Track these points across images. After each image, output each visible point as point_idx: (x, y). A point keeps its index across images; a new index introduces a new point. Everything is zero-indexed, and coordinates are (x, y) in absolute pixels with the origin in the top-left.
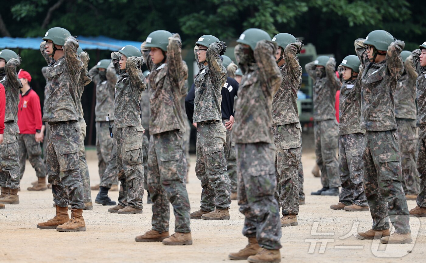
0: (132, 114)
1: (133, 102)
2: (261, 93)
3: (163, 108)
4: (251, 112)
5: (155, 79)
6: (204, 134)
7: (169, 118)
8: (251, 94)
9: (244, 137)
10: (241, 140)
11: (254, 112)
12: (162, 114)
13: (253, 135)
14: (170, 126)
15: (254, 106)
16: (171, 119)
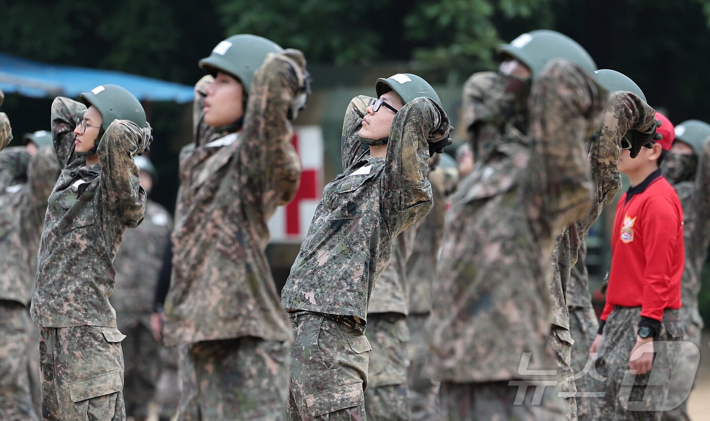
0: (91, 290)
1: (98, 254)
2: (524, 227)
3: (209, 267)
4: (487, 285)
5: (195, 175)
6: (303, 354)
7: (228, 298)
8: (487, 226)
9: (462, 362)
10: (451, 370)
11: (495, 285)
12: (207, 285)
13: (490, 358)
14: (229, 326)
15: (496, 266)
16: (235, 303)
